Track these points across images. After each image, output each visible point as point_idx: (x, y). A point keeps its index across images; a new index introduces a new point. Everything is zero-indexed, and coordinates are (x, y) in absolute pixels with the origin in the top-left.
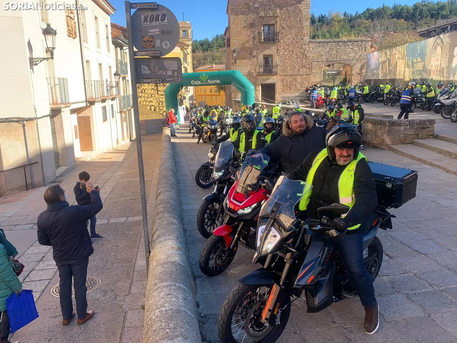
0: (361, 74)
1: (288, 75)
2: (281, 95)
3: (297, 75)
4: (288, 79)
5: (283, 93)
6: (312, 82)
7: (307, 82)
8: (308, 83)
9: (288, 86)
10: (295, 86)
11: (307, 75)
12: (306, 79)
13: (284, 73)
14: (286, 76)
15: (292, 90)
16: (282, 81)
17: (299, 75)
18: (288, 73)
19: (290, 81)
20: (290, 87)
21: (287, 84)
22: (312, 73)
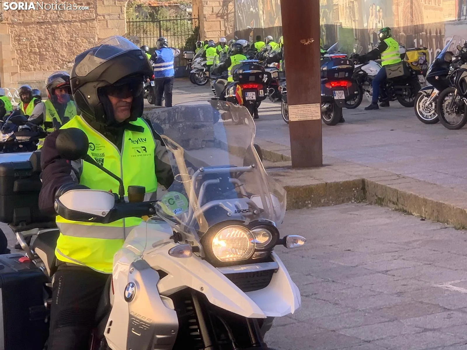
0: (227, 15)
1: (32, 23)
2: (16, 78)
3: (57, 23)
4: (34, 33)
5: (23, 72)
6: (99, 39)
7: (85, 40)
8: (89, 42)
9: (35, 53)
10: (55, 51)
11: (85, 21)
12: (81, 33)
13: (21, 18)
14: (25, 24)
15: (46, 65)
16: (18, 38)
17: (62, 21)
18: (32, 16)
19: (40, 39)
20: (40, 54)
21: (31, 46)
22: (97, 15)
